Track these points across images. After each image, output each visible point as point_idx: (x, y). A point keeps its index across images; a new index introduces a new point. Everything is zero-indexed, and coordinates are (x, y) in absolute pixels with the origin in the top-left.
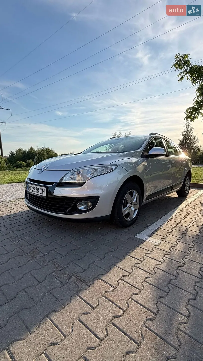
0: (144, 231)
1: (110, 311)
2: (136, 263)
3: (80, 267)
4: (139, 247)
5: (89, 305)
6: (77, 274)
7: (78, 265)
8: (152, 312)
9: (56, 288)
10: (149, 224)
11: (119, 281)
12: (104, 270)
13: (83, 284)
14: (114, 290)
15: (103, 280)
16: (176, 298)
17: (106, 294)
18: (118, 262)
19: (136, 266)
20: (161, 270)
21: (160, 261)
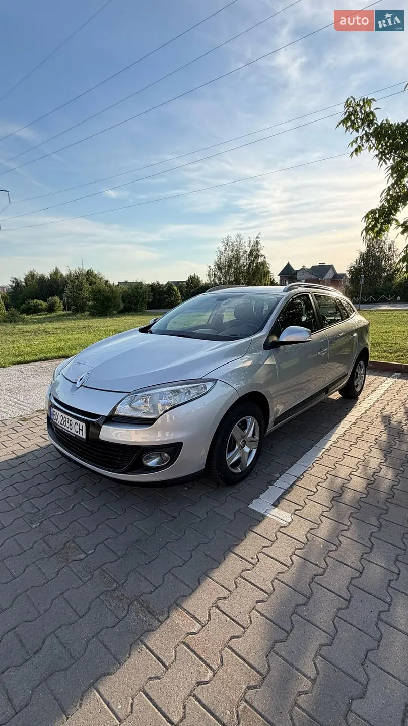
0: (266, 492)
1: (191, 673)
2: (244, 570)
3: (148, 581)
4: (254, 532)
5: (160, 662)
6: (142, 598)
7: (144, 577)
8: (258, 672)
9: (107, 628)
10: (277, 475)
11: (211, 611)
12: (188, 586)
13: (151, 618)
14: (202, 629)
15: (185, 610)
16: (300, 644)
17: (189, 639)
18: (213, 569)
19: (243, 577)
20: (284, 583)
21: (285, 563)
